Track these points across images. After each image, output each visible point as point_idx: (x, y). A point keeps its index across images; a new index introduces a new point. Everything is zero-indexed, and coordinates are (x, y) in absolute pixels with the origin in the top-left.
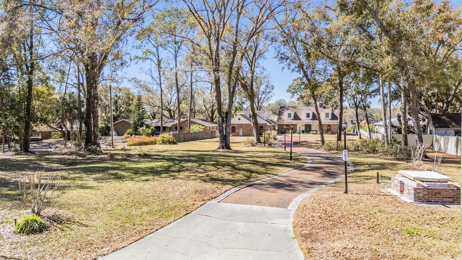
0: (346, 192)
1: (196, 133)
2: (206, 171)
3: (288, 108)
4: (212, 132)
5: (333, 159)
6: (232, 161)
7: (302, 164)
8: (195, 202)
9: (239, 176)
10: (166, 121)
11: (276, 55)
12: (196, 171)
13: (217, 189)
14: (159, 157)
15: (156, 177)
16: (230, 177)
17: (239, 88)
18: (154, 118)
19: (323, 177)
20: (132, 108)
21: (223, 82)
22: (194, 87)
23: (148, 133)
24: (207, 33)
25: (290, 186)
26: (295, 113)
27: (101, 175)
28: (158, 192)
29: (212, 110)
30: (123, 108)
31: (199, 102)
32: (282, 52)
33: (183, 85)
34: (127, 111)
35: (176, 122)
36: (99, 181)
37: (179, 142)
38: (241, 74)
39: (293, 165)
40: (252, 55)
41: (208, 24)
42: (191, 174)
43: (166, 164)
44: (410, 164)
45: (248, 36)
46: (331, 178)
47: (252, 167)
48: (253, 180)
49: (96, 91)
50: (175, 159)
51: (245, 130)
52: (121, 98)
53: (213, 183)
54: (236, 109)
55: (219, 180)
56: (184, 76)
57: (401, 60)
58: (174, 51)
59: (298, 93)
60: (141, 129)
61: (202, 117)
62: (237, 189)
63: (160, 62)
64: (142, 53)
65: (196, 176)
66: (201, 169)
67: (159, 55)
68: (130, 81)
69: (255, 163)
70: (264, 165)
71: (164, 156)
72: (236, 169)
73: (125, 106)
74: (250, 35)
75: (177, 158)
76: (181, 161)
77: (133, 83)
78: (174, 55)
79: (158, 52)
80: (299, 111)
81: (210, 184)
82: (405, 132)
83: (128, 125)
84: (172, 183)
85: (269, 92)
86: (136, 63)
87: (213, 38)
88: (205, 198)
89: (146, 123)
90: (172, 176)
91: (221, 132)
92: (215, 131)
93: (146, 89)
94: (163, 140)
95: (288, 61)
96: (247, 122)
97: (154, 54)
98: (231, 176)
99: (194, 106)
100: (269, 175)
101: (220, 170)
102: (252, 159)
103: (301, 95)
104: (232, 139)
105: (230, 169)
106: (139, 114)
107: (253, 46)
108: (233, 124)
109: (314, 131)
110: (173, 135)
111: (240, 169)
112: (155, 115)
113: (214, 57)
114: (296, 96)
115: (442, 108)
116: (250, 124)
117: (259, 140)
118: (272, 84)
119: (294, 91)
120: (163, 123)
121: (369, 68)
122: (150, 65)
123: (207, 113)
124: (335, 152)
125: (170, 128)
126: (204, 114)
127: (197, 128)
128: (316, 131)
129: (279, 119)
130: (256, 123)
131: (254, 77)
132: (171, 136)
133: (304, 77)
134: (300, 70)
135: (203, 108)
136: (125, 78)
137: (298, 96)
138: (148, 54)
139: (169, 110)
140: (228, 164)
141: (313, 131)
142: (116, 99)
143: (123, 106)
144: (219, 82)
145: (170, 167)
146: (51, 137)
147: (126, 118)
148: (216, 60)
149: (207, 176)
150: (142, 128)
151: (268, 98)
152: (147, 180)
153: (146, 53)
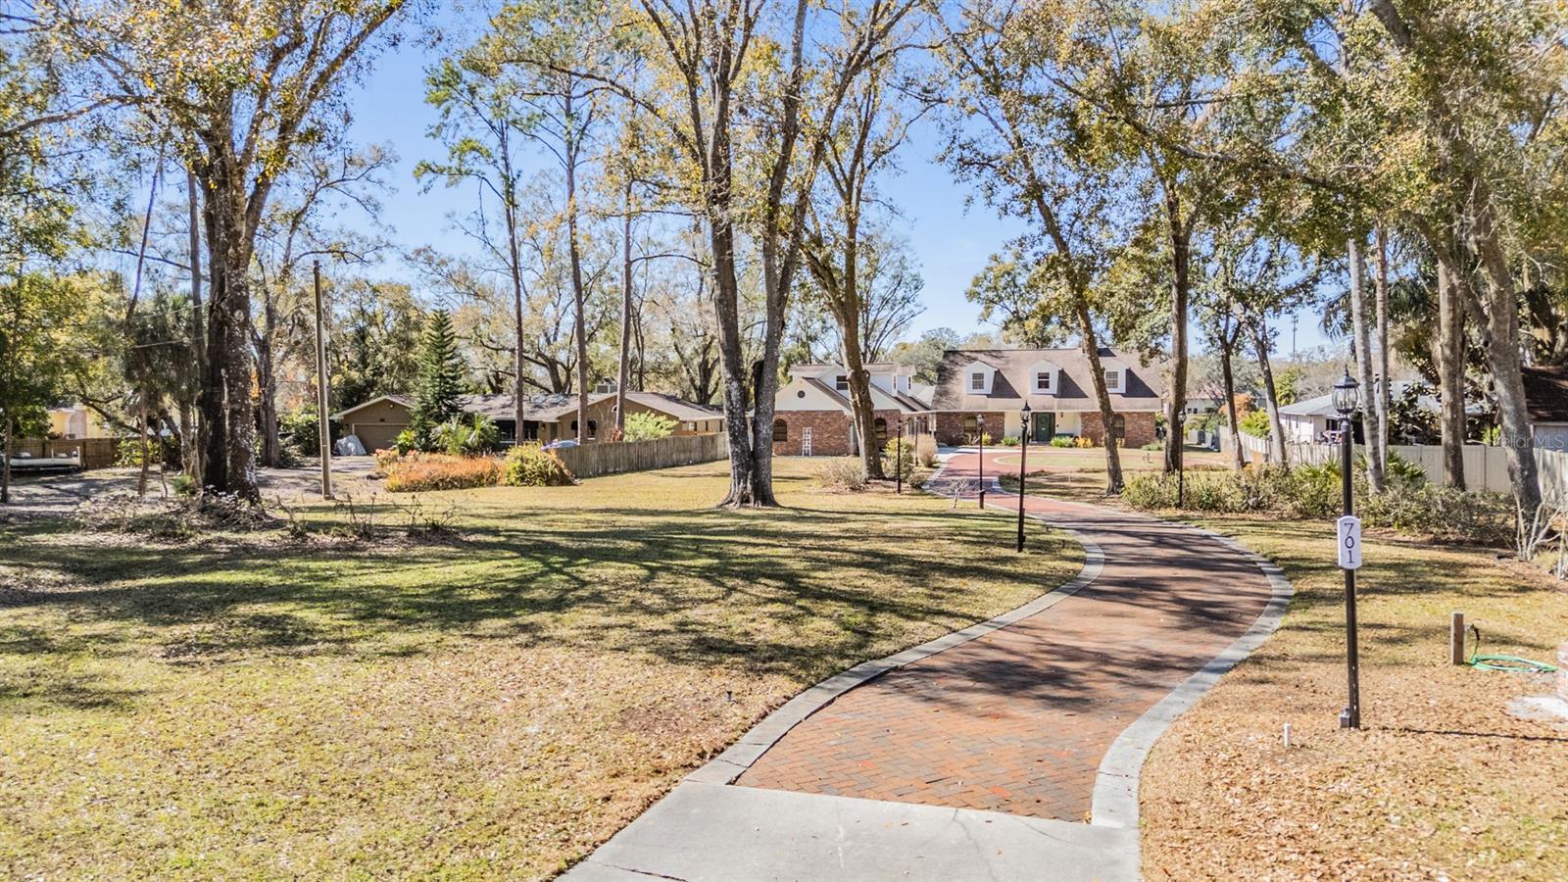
0: (1353, 721)
1: (647, 443)
2: (677, 601)
3: (973, 355)
4: (703, 440)
5: (1180, 542)
6: (781, 553)
7: (1069, 565)
8: (616, 784)
9: (821, 628)
10: (539, 401)
11: (941, 151)
12: (636, 605)
13: (725, 698)
14: (490, 539)
15: (454, 637)
16: (784, 634)
17: (804, 275)
18: (497, 391)
19: (1184, 628)
20: (419, 354)
21: (746, 246)
22: (638, 281)
23: (466, 445)
24: (683, 57)
25: (1057, 678)
26: (998, 373)
27: (210, 627)
28: (442, 723)
29: (705, 362)
30: (386, 355)
31: (658, 333)
32: (963, 138)
33: (600, 273)
34: (401, 368)
35: (574, 404)
36: (189, 657)
37: (582, 477)
38: (811, 228)
39: (1033, 569)
40: (852, 156)
41: (687, 18)
42: (612, 620)
43: (510, 568)
44: (1514, 566)
45: (842, 69)
46: (1218, 632)
47: (869, 583)
48: (884, 646)
49: (238, 275)
50: (555, 548)
51: (821, 434)
52: (379, 319)
53: (709, 665)
54: (790, 362)
55: (736, 651)
56: (603, 242)
57: (1459, 148)
58: (565, 145)
59: (1007, 303)
60: (439, 428)
61: (667, 388)
62: (818, 697)
63: (512, 186)
64: (449, 154)
65: (630, 627)
66: (655, 592)
67: (510, 161)
68: (407, 258)
69: (878, 562)
70: (919, 571)
71: (511, 534)
72: (804, 592)
73: (391, 350)
74: (849, 64)
75: (563, 542)
76: (574, 555)
77: (423, 266)
78: (566, 159)
79: (505, 147)
80: (1011, 366)
81: (692, 670)
82: (1455, 438)
83: (402, 417)
84: (516, 668)
85: (906, 300)
86: (426, 190)
87: (705, 79)
88: (668, 757)
89: (467, 409)
90: (524, 628)
91: (737, 437)
92: (713, 439)
93: (469, 288)
94: (522, 470)
95: (988, 172)
96: (829, 404)
97: (489, 156)
98: (785, 630)
99: (641, 349)
100: (955, 625)
101: (736, 596)
102: (865, 546)
103: (1017, 312)
104: (780, 465)
105: (780, 594)
106: (441, 376)
107: (856, 122)
108: (781, 412)
109: (1065, 435)
110: (558, 451)
111: (822, 595)
112: (499, 381)
113: (709, 149)
114: (1000, 315)
115: (1551, 350)
116: (840, 413)
117: (875, 471)
118: (914, 272)
119: (991, 295)
120: (526, 407)
121: (1324, 184)
122: (480, 197)
123: (685, 374)
124: (1172, 512)
125: (554, 426)
126: (673, 379)
127: (651, 427)
128: (1071, 436)
129: (943, 394)
130: (865, 405)
131: (858, 237)
132: (553, 456)
133: (1044, 234)
134: (1028, 210)
135: (674, 357)
136: (388, 245)
137: (1006, 315)
138: (469, 157)
139: (551, 365)
140: (769, 570)
141: (1061, 435)
142: (361, 323)
143: (385, 348)
144: (730, 246)
145: (525, 581)
146: (118, 459)
147: (399, 392)
148: (716, 159)
149: (682, 627)
150: (444, 426)
151: (902, 321)
152: (408, 653)
153: (463, 152)
